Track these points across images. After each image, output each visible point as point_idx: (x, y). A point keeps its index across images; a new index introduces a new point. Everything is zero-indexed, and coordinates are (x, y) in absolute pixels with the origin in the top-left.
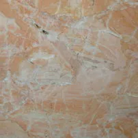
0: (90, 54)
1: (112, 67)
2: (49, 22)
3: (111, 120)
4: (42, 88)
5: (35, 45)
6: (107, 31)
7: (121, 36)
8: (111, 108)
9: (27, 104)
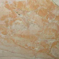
0: (32, 22)
3: (39, 42)
4: (19, 31)
6: (37, 15)
7: (41, 17)
9: (15, 35)
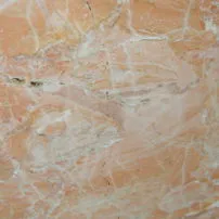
1: (176, 89)
2: (33, 67)
5: (32, 109)
8: (207, 148)
